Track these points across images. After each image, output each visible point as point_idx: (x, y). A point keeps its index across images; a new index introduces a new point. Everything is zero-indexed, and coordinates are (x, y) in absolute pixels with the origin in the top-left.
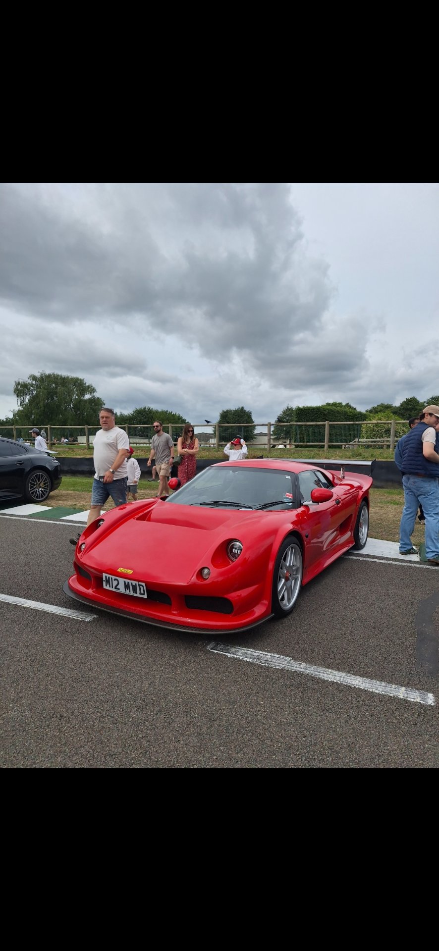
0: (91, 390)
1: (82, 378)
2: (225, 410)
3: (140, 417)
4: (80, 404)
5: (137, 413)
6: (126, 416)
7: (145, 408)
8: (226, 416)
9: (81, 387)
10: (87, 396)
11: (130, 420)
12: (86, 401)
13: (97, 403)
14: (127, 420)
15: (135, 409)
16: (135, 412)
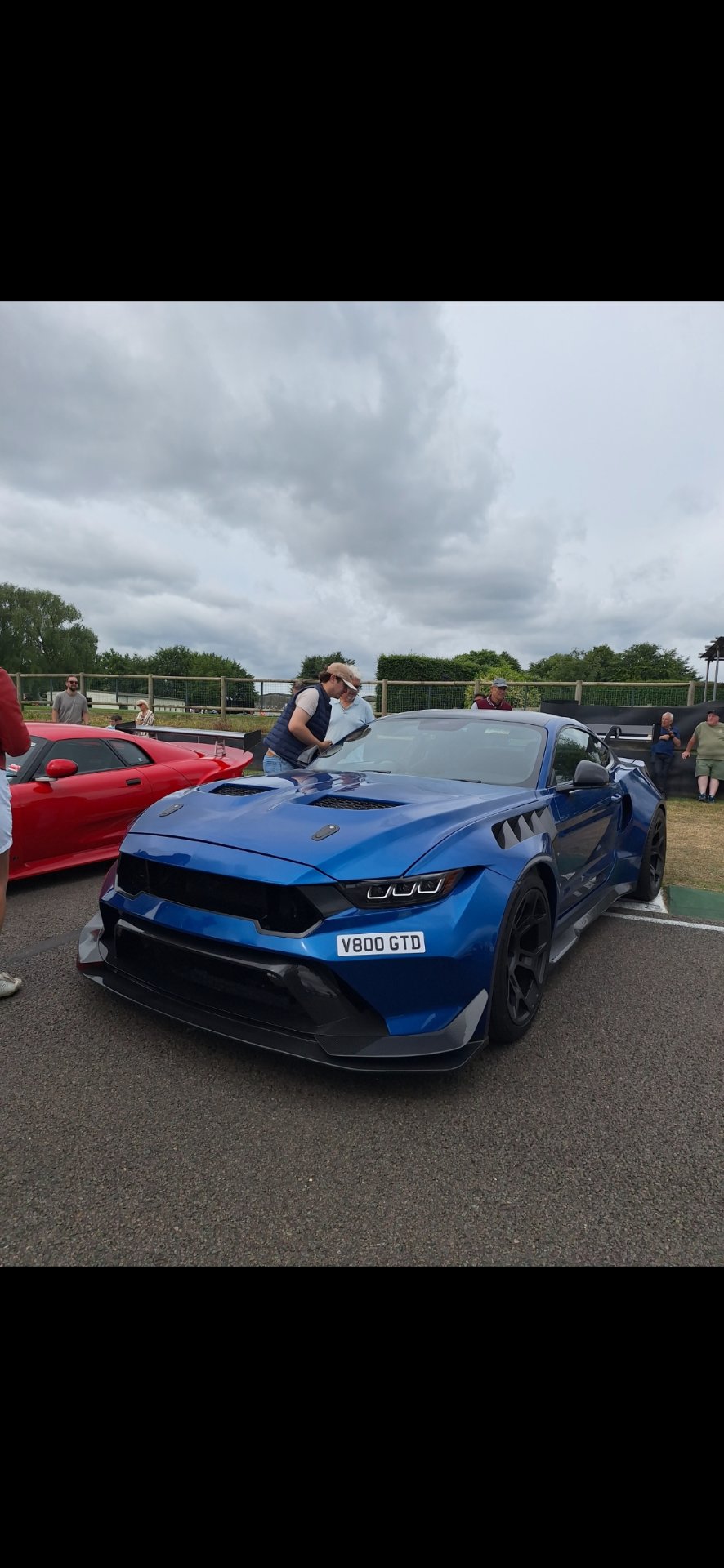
0: (72, 614)
1: (58, 594)
2: (311, 657)
3: (167, 664)
4: (54, 639)
5: (163, 657)
6: (144, 660)
7: (176, 648)
8: (313, 667)
9: (57, 609)
10: (67, 625)
11: (150, 667)
12: (64, 633)
13: (85, 638)
14: (145, 667)
15: (159, 650)
16: (159, 654)
